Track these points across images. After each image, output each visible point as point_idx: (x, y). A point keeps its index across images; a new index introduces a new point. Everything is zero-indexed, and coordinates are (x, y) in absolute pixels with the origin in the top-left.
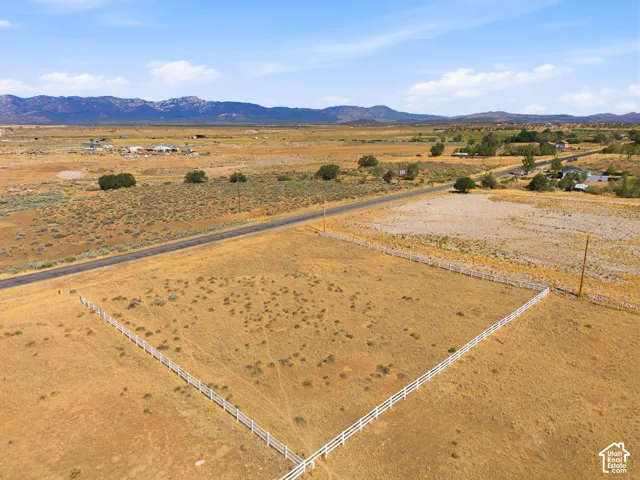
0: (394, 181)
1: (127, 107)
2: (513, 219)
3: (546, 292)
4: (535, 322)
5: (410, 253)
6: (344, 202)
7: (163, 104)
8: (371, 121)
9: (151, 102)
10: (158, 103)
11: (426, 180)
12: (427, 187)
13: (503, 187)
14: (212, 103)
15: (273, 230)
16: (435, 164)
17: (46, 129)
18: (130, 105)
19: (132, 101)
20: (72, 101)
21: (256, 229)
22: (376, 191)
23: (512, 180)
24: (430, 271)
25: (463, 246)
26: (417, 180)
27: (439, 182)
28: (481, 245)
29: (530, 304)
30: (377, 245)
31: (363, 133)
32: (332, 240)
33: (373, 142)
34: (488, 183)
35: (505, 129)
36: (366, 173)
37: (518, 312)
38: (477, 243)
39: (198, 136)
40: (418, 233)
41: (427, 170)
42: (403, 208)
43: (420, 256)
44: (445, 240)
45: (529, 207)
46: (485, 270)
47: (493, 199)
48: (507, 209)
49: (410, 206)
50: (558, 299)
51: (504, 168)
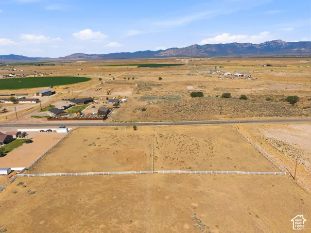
1: (242, 47)
7: (262, 45)
9: (255, 44)
10: (258, 45)
14: (290, 43)
18: (244, 46)
19: (245, 44)
39: (268, 65)
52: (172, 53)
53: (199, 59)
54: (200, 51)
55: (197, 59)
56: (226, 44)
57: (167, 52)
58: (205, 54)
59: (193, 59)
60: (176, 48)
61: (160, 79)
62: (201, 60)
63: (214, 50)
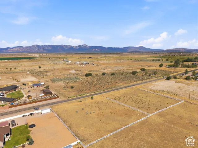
0: (151, 76)
1: (67, 48)
2: (180, 87)
3: (183, 101)
4: (180, 105)
5: (158, 94)
6: (141, 82)
7: (77, 47)
8: (138, 51)
9: (73, 46)
10: (75, 47)
11: (159, 76)
12: (160, 78)
13: (179, 79)
14: (90, 46)
15: (129, 87)
16: (161, 70)
17: (49, 55)
19: (68, 46)
20: (53, 46)
21: (125, 87)
22: (147, 79)
23: (182, 76)
24: (162, 97)
25: (168, 93)
26: (156, 76)
27: (162, 76)
28: (172, 93)
29: (180, 103)
30: (151, 92)
31: (137, 56)
32: (142, 91)
33: (141, 60)
34: (175, 78)
35: (183, 55)
36: (143, 73)
37: (177, 104)
38: (171, 92)
39: (90, 58)
40: (159, 89)
41: (159, 73)
42: (155, 84)
43: (160, 94)
44: (165, 91)
45: (184, 85)
46: (172, 97)
47: (176, 82)
48: (179, 85)
49: (156, 83)
50: (185, 103)
51: (180, 72)
52: (19, 50)
53: (45, 54)
54: (41, 49)
55: (44, 54)
56: (57, 45)
57: (15, 49)
58: (44, 51)
59: (41, 54)
60: (22, 47)
61: (40, 67)
62: (47, 55)
63: (50, 48)
